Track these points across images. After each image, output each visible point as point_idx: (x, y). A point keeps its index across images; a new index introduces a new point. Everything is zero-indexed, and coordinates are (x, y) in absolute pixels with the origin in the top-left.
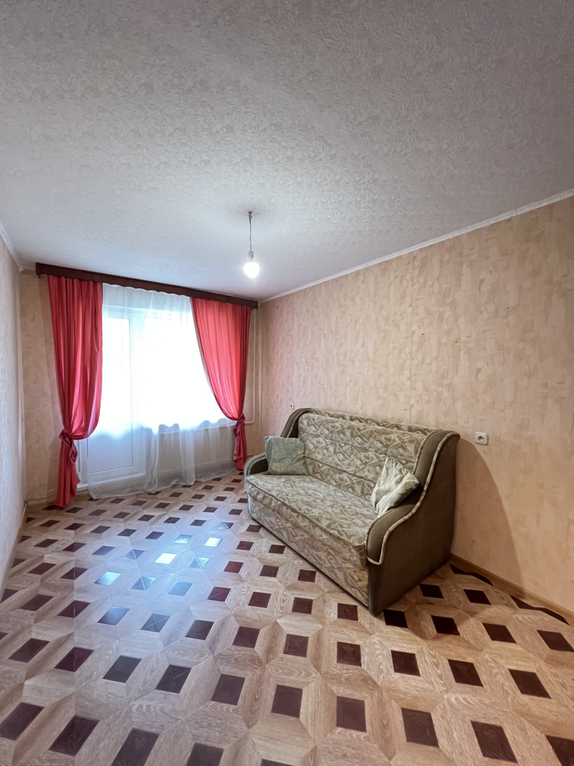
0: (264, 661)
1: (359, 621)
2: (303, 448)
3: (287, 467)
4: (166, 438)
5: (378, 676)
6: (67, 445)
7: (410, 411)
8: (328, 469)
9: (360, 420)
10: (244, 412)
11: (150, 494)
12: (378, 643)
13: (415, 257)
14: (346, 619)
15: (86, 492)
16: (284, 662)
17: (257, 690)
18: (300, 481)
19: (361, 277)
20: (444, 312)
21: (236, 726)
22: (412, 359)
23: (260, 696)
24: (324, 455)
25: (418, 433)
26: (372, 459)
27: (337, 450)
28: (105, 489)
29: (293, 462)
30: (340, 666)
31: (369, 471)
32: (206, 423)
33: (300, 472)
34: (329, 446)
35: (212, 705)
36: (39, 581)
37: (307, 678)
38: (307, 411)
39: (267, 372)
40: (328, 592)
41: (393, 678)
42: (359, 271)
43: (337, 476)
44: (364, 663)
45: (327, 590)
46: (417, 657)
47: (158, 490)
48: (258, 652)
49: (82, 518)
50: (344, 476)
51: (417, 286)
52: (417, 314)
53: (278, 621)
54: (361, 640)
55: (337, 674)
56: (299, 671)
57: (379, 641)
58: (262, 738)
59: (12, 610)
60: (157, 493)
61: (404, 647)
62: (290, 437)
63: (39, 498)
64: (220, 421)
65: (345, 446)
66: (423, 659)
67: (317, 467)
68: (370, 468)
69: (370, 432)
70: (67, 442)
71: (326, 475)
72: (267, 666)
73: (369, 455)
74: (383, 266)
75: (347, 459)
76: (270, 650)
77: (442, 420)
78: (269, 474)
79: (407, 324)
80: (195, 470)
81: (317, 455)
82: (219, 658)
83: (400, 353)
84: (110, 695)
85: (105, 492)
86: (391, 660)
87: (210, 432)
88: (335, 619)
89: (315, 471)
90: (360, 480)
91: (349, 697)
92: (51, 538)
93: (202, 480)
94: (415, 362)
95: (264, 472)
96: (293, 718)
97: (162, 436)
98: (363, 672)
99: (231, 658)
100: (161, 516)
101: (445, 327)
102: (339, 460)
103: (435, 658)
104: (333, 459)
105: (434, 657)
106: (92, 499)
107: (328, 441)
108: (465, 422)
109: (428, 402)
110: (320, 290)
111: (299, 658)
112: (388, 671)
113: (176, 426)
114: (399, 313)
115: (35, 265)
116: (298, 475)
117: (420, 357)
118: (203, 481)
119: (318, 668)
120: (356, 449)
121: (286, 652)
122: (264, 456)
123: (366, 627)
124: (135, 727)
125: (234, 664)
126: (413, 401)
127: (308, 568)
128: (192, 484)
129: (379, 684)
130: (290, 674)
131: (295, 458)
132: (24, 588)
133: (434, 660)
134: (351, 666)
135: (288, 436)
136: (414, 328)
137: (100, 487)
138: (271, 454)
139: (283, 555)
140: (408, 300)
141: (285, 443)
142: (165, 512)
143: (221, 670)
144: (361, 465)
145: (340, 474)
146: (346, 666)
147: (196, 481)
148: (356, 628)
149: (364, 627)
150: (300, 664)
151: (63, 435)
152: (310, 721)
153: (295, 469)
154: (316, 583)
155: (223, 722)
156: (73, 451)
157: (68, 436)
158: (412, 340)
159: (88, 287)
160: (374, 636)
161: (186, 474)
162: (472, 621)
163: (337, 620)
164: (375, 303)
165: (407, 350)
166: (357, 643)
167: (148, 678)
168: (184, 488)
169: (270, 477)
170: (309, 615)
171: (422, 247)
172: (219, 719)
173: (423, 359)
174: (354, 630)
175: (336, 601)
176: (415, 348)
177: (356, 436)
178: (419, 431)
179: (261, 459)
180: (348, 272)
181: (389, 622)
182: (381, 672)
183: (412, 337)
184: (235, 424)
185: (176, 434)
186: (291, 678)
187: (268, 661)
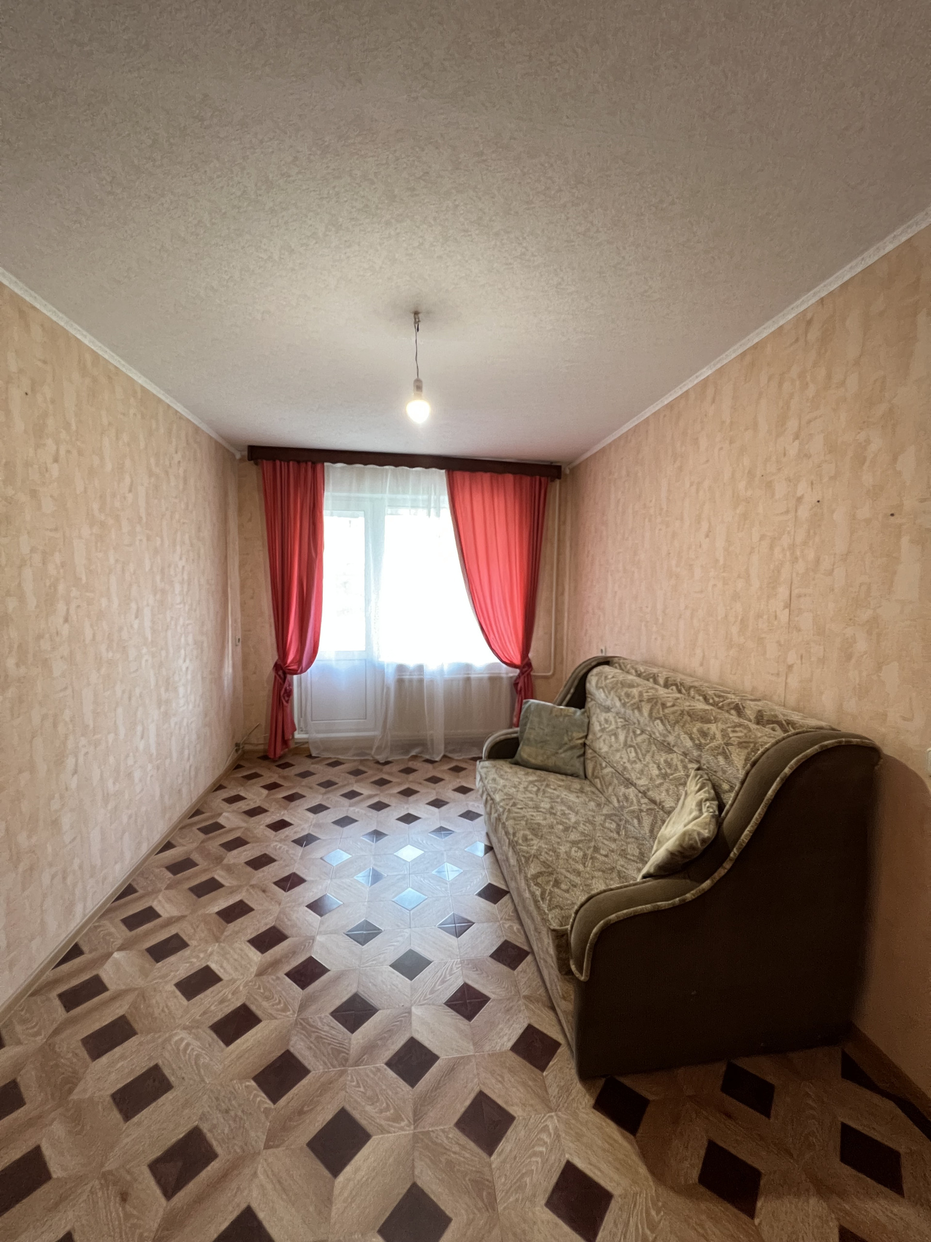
0: (351, 1061)
1: (545, 1073)
2: (586, 729)
3: (548, 758)
4: (407, 684)
5: (507, 1193)
6: (280, 681)
7: (786, 678)
8: (612, 773)
9: (679, 687)
10: (530, 655)
11: (378, 762)
12: (552, 1131)
13: (809, 323)
14: (524, 1058)
15: (306, 746)
16: (376, 1078)
17: (313, 1099)
18: (560, 786)
19: (710, 391)
20: (868, 441)
21: (253, 1134)
22: (795, 560)
23: (312, 1109)
24: (611, 746)
25: (773, 729)
26: (676, 769)
27: (629, 743)
28: (327, 745)
29: (561, 751)
30: (456, 1134)
31: (667, 791)
32: (468, 667)
33: (569, 769)
34: (619, 730)
35: (248, 1086)
36: (200, 842)
37: (391, 1123)
38: (606, 661)
39: (576, 588)
40: (525, 997)
41: (534, 1213)
42: (706, 380)
43: (622, 790)
44: (500, 1154)
45: (526, 993)
46: (614, 1205)
47: (390, 759)
48: (354, 1042)
49: (285, 778)
50: (631, 792)
51: (811, 391)
52: (808, 456)
53: (414, 1009)
54: (524, 1110)
55: (441, 1145)
56: (387, 1104)
57: (556, 1129)
58: (270, 1173)
59: (157, 867)
60: (387, 763)
61: (600, 1170)
62: (567, 705)
63: (256, 742)
64: (491, 666)
65: (641, 734)
66: (625, 1216)
67: (598, 766)
68: (671, 787)
69: (679, 712)
70: (279, 676)
71: (607, 784)
72: (350, 1069)
73: (672, 759)
74: (748, 358)
75: (640, 761)
76: (370, 1049)
77: (851, 705)
78: (517, 763)
79: (789, 480)
80: (445, 739)
81: (602, 744)
82: (301, 1024)
83: (771, 547)
84: (166, 1010)
85: (326, 750)
86: (554, 1180)
87: (473, 683)
88: (504, 1049)
89: (595, 774)
90: (652, 806)
91: (432, 1197)
92: (242, 794)
93: (455, 756)
94: (801, 567)
95: (510, 760)
96: (326, 1173)
97: (400, 682)
98: (486, 1169)
99: (314, 1032)
100: (370, 797)
101: (868, 479)
102: (629, 761)
103: (652, 1231)
104: (621, 758)
105: (653, 1227)
106: (310, 756)
107: (619, 720)
108: (904, 719)
109: (822, 661)
110: (647, 431)
111: (402, 1082)
112: (534, 1196)
113: (420, 668)
114: (774, 458)
115: (246, 449)
116: (566, 774)
117: (811, 555)
118: (456, 758)
119: (417, 1117)
120: (655, 745)
121: (389, 1064)
122: (516, 733)
123: (550, 1091)
124: (160, 1063)
125: (311, 1042)
126: (792, 657)
127: (520, 942)
128: (437, 759)
129: (500, 1208)
130: (373, 1100)
131: (566, 744)
132: (184, 845)
133: (648, 1232)
134: (471, 1145)
135: (565, 703)
136: (802, 488)
137: (323, 741)
138: (525, 729)
139: (496, 906)
140: (792, 424)
141: (554, 714)
142: (378, 792)
143: (292, 1043)
144: (657, 776)
145: (627, 787)
146: (464, 1140)
147: (445, 756)
148: (530, 1083)
149: (546, 1091)
150: (397, 1093)
151: (277, 667)
152: (346, 1195)
153: (560, 764)
154: (515, 972)
155: (245, 1118)
156: (286, 690)
157: (282, 668)
158: (796, 517)
159: (306, 471)
160: (553, 1114)
161: (432, 744)
162: (814, 1205)
163: (505, 1052)
164: (731, 442)
165: (786, 541)
166: (512, 1110)
167: (213, 1008)
168: (424, 763)
169: (516, 768)
170: (466, 1022)
171: (823, 294)
172: (243, 1111)
173: (818, 561)
174: (524, 1084)
175: (530, 1018)
176: (800, 537)
177: (656, 718)
178: (775, 725)
179: (509, 736)
180: (689, 384)
181: (602, 1105)
182: (521, 1188)
183: (796, 511)
184: (516, 674)
185: (421, 681)
186: (368, 1108)
187: (357, 1063)
